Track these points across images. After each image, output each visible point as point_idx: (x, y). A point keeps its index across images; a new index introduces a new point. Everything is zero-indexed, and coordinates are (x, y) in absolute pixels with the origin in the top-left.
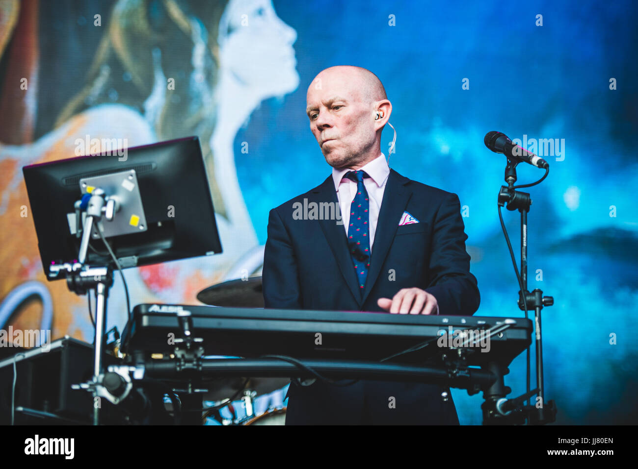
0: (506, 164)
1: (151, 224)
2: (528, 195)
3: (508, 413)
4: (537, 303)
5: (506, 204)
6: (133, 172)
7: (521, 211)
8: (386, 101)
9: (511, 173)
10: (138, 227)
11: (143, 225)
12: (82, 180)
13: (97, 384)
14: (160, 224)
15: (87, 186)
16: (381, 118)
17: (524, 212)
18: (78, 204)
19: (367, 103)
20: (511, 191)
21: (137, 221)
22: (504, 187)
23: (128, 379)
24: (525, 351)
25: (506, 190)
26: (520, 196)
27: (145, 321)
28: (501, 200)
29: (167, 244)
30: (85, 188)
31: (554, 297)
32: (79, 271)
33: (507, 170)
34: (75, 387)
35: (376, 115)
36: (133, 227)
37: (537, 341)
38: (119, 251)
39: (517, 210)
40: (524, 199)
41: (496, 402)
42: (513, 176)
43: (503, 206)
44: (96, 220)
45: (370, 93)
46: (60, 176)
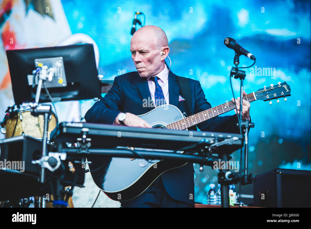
0: (234, 56)
1: (69, 83)
2: (244, 72)
3: (231, 179)
4: (247, 126)
5: (234, 76)
6: (61, 58)
7: (241, 79)
8: (167, 47)
9: (237, 60)
10: (62, 84)
11: (64, 83)
12: (36, 60)
13: (44, 161)
14: (73, 83)
15: (38, 63)
16: (164, 55)
17: (242, 80)
18: (34, 72)
19: (158, 49)
20: (237, 69)
21: (62, 82)
22: (233, 68)
23: (58, 160)
24: (240, 150)
25: (234, 69)
26: (240, 73)
27: (65, 130)
28: (232, 74)
29: (76, 93)
30: (37, 64)
31: (255, 123)
32: (36, 107)
33: (235, 59)
34: (34, 162)
35: (162, 54)
36: (59, 84)
37: (246, 145)
38: (53, 94)
39: (239, 79)
40: (243, 74)
41: (225, 174)
42: (238, 62)
43: (232, 77)
44: (43, 81)
45: (160, 44)
46: (25, 57)
